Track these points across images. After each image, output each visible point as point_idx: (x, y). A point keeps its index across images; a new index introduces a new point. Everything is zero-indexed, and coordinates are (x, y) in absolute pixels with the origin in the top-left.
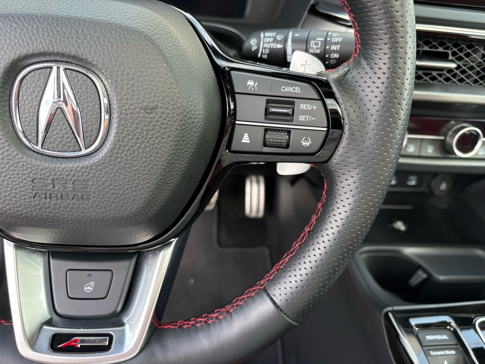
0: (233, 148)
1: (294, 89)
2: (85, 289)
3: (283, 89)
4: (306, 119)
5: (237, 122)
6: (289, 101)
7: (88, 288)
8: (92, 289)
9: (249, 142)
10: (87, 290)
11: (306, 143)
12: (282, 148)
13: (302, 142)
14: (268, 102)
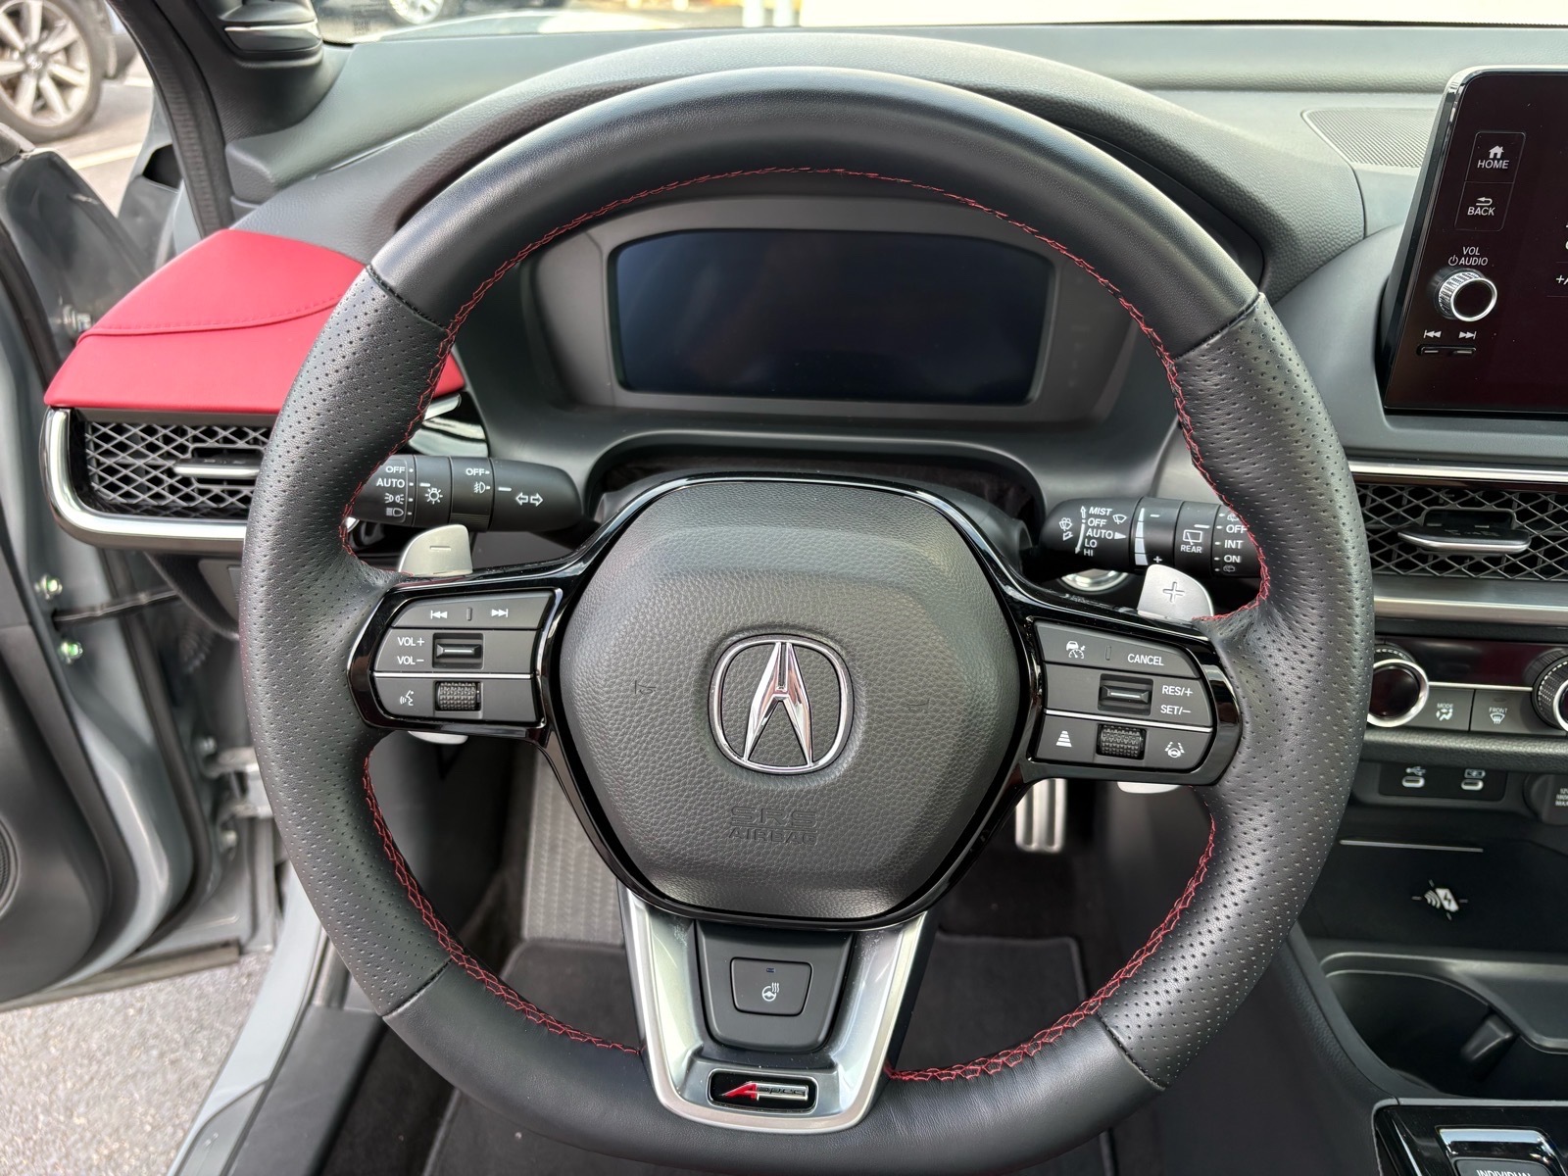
0: (1039, 755)
1: (1151, 660)
2: (764, 995)
3: (1132, 658)
4: (1173, 712)
5: (1048, 712)
6: (1144, 680)
7: (769, 994)
8: (775, 996)
9: (1069, 745)
10: (766, 997)
11: (1174, 753)
12: (1130, 757)
13: (1167, 750)
14: (1104, 678)
